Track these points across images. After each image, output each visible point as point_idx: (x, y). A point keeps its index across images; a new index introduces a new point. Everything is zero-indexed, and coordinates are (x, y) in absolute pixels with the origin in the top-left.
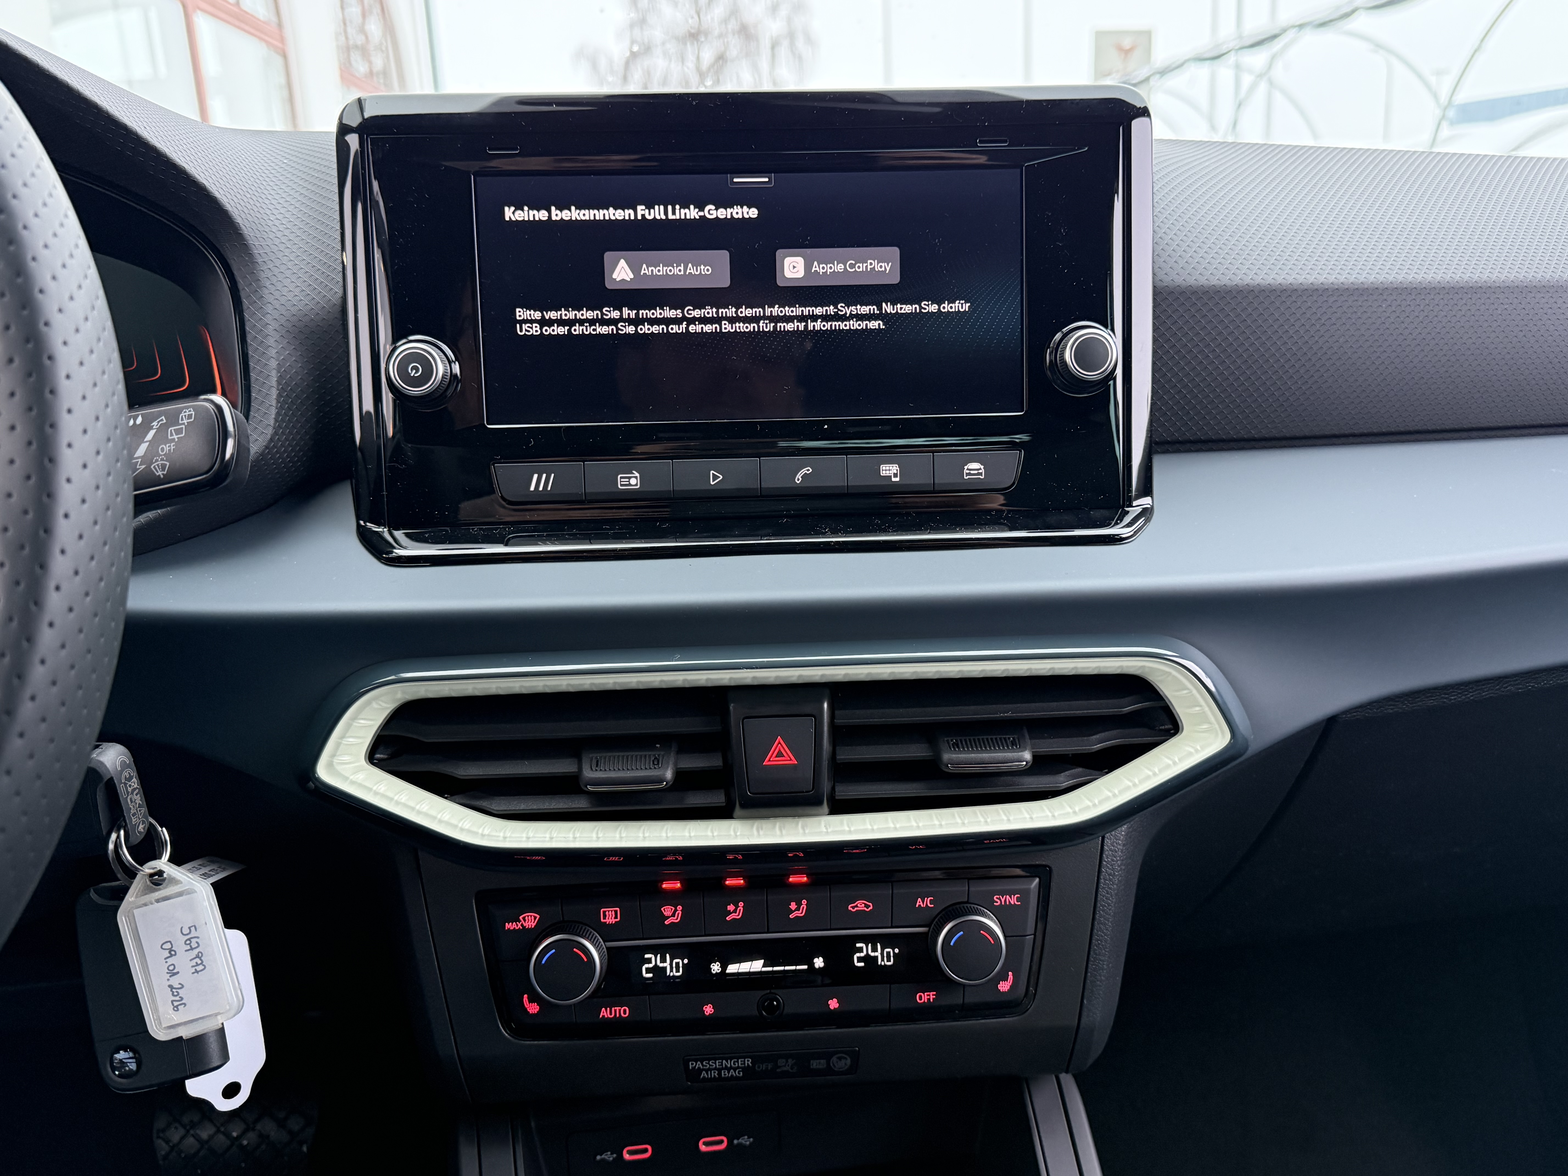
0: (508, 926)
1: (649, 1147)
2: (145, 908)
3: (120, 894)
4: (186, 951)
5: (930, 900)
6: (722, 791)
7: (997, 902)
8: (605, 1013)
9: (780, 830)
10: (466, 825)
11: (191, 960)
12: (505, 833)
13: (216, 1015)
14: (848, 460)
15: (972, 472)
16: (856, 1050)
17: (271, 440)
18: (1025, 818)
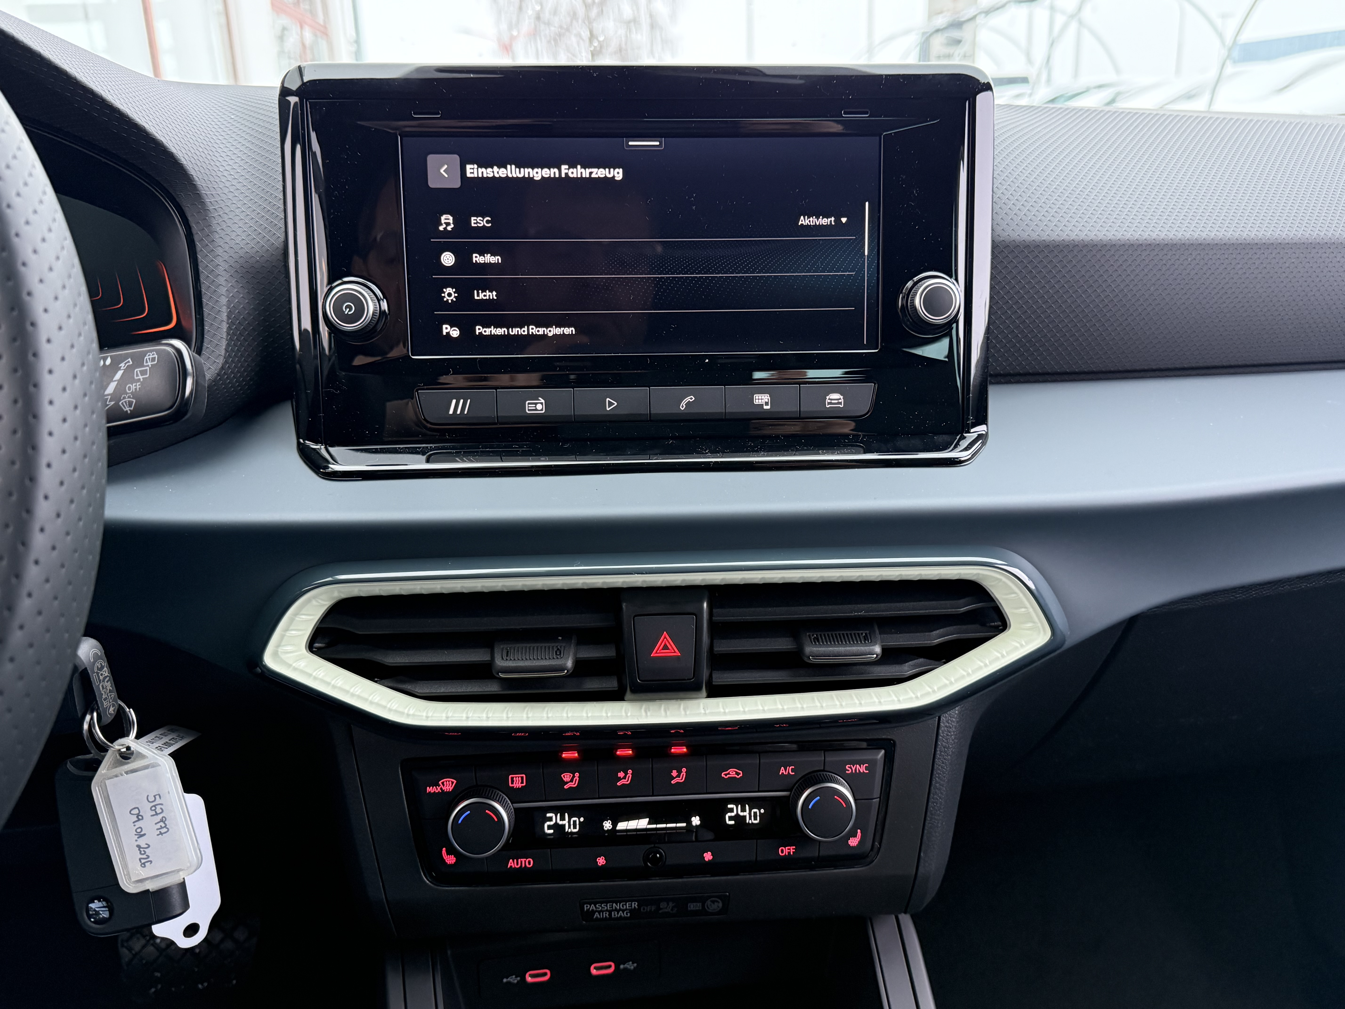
0: (430, 789)
1: (548, 971)
2: (115, 779)
3: (94, 765)
4: (152, 816)
5: (792, 769)
6: (615, 677)
7: (849, 771)
8: (512, 864)
9: (665, 711)
10: (395, 705)
11: (156, 824)
12: (427, 713)
13: (179, 871)
14: (726, 390)
15: (833, 401)
16: (726, 895)
17: (222, 368)
18: (875, 702)
